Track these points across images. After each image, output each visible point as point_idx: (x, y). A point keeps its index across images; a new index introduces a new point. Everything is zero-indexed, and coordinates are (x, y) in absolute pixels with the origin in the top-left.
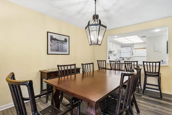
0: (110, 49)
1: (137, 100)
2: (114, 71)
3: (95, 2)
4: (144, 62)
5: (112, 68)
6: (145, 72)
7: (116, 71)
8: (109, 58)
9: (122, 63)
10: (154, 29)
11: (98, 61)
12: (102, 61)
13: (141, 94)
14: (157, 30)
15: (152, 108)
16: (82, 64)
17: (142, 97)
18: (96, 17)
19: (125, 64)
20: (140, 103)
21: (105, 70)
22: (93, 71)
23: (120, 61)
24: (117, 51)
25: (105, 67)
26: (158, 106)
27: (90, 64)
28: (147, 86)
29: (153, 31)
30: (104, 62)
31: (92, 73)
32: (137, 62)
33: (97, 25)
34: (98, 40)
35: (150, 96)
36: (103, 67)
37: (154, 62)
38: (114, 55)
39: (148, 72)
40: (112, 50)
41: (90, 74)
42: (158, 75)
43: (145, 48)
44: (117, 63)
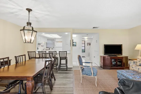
0: (38, 42)
1: (54, 74)
2: (42, 59)
3: (29, 13)
4: (59, 52)
5: (40, 57)
6: (60, 57)
7: (43, 59)
8: (38, 49)
9: (47, 53)
10: (65, 32)
11: (28, 52)
12: (32, 52)
13: (58, 70)
14: (67, 33)
15: (62, 76)
16: (15, 57)
17: (58, 72)
18: (29, 24)
19: (49, 53)
20: (57, 75)
21: (35, 59)
22: (25, 61)
23: (46, 52)
24: (44, 43)
25: (34, 56)
26: (64, 74)
27: (22, 56)
28: (61, 65)
29: (65, 33)
30: (34, 53)
31: (24, 63)
32: (56, 52)
33: (31, 30)
34: (31, 40)
35: (62, 71)
36: (33, 57)
37: (64, 52)
38: (42, 46)
39: (61, 57)
40: (40, 42)
41: (22, 63)
42: (66, 58)
43: (62, 42)
44: (44, 53)
